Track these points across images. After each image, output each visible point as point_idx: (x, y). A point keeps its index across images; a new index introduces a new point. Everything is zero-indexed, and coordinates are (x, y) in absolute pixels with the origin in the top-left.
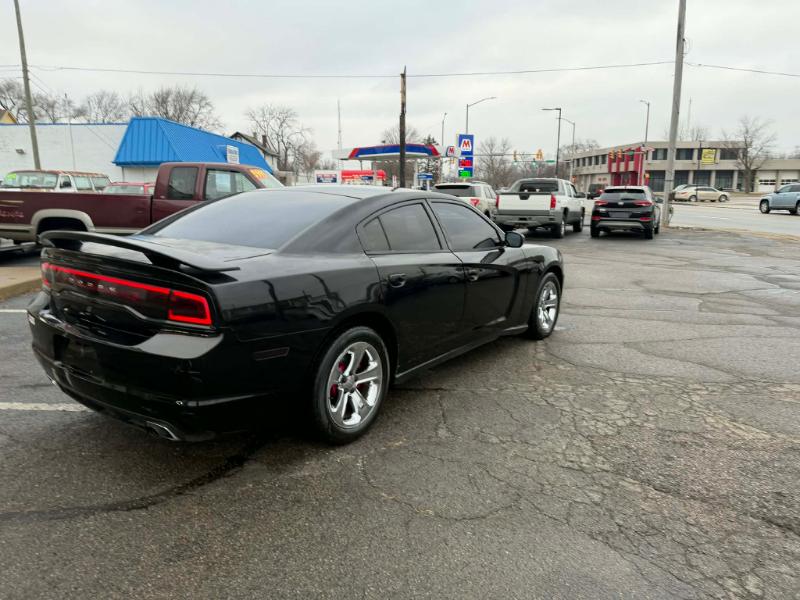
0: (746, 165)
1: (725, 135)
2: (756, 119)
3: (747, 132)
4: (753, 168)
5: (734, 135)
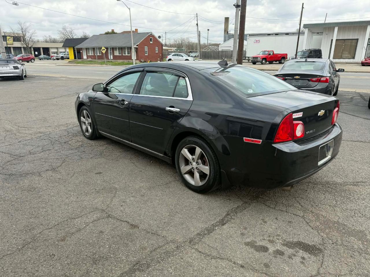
0: (26, 45)
1: (12, 30)
2: (25, 23)
3: (22, 29)
4: (30, 46)
5: (17, 30)
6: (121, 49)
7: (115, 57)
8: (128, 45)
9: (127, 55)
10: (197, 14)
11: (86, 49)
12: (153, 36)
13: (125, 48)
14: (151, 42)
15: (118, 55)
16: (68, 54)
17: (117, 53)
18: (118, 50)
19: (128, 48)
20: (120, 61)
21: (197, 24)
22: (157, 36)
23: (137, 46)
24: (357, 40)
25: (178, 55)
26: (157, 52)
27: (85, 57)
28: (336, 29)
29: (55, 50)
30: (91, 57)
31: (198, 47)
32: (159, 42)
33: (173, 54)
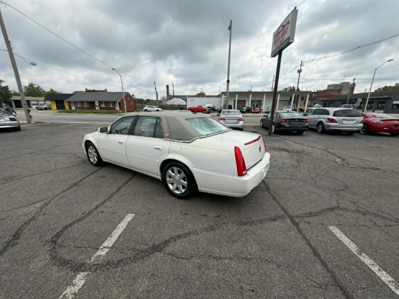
6: (107, 103)
7: (101, 108)
8: (113, 100)
9: (111, 106)
10: (155, 82)
11: (74, 102)
12: (129, 95)
13: (110, 102)
14: (128, 99)
15: (104, 106)
16: (51, 106)
17: (103, 106)
18: (103, 104)
19: (112, 102)
20: (107, 111)
21: (155, 88)
22: (131, 94)
23: (120, 101)
24: (245, 101)
25: (151, 107)
26: (132, 105)
27: (73, 108)
28: (237, 96)
29: (36, 103)
30: (79, 108)
31: (157, 103)
32: (133, 99)
33: (148, 106)
